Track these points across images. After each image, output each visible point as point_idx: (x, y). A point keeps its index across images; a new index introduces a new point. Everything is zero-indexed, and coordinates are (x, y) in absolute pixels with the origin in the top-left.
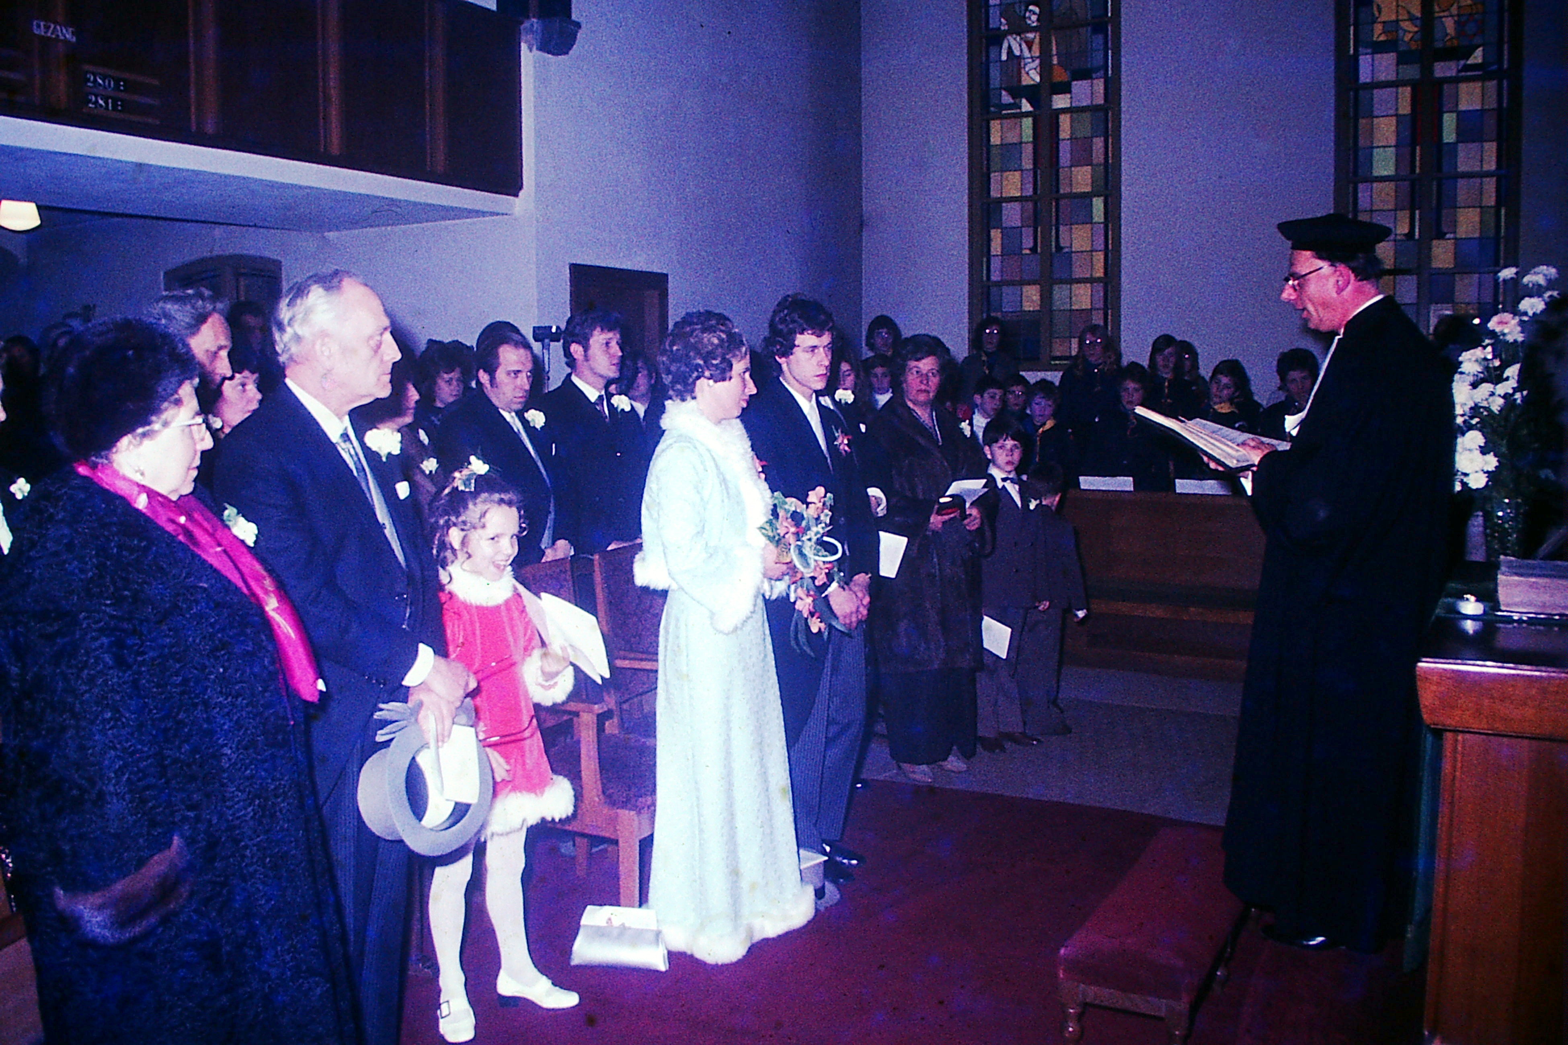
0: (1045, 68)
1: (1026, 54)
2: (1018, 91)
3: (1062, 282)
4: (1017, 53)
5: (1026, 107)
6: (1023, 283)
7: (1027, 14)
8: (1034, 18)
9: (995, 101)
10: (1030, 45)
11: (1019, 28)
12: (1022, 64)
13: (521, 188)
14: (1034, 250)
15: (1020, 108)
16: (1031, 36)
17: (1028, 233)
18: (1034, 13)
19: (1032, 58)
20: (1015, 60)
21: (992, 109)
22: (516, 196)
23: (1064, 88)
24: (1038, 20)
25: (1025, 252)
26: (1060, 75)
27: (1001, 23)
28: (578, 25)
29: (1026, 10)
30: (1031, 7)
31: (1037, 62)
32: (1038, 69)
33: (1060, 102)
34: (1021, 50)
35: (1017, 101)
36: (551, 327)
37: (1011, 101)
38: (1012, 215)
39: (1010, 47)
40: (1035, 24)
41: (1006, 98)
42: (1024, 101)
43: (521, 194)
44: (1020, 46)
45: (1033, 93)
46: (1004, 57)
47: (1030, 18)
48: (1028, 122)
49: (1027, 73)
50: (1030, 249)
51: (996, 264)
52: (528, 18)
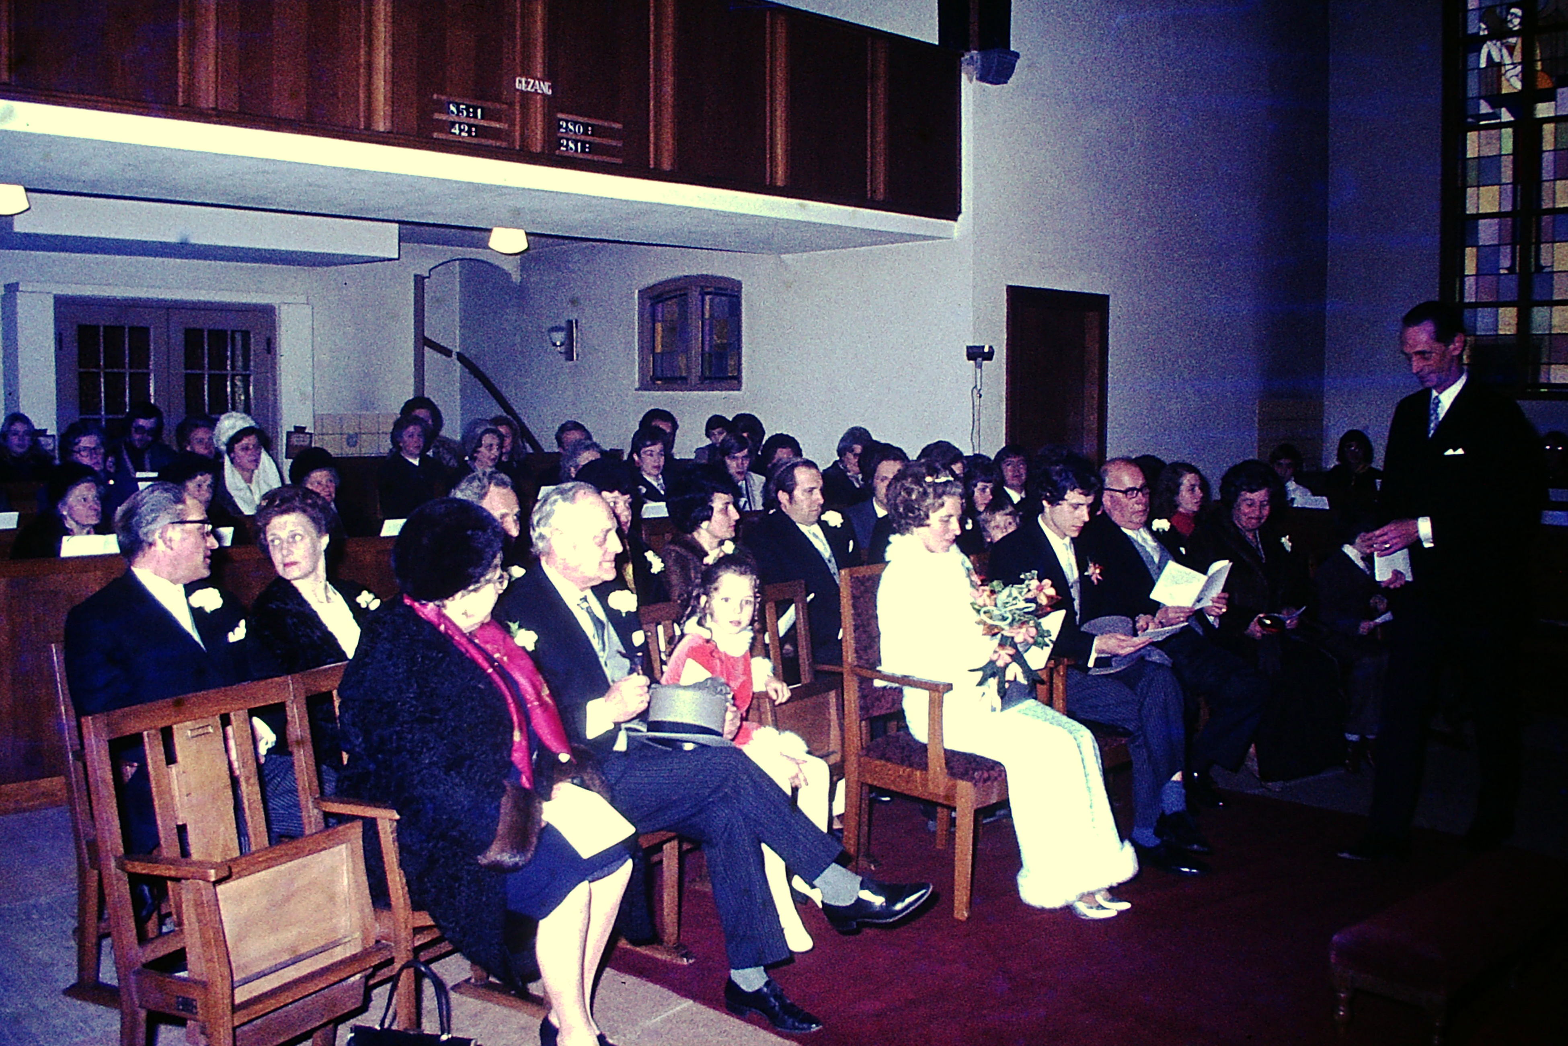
1: (1507, 60)
2: (1498, 100)
3: (1542, 304)
4: (1497, 59)
5: (1506, 116)
6: (1497, 305)
7: (1509, 17)
8: (1517, 21)
9: (1471, 112)
10: (1511, 49)
11: (1499, 33)
12: (1503, 71)
13: (960, 212)
14: (1511, 269)
15: (1500, 118)
16: (1513, 40)
17: (1505, 251)
18: (1516, 16)
19: (1512, 64)
20: (1495, 67)
21: (1470, 120)
22: (955, 220)
23: (1549, 96)
24: (1520, 24)
25: (1502, 271)
26: (1544, 82)
27: (1480, 28)
28: (1017, 55)
29: (1508, 13)
30: (1513, 10)
31: (1519, 68)
32: (1520, 76)
33: (1544, 110)
34: (1502, 56)
35: (1497, 110)
36: (983, 347)
37: (1491, 111)
38: (1487, 233)
39: (1489, 55)
40: (1516, 29)
41: (1485, 108)
42: (1503, 110)
43: (960, 218)
44: (1500, 50)
45: (1512, 101)
46: (1483, 65)
47: (1511, 21)
48: (1508, 132)
49: (1508, 80)
50: (1508, 269)
51: (1470, 282)
52: (969, 50)
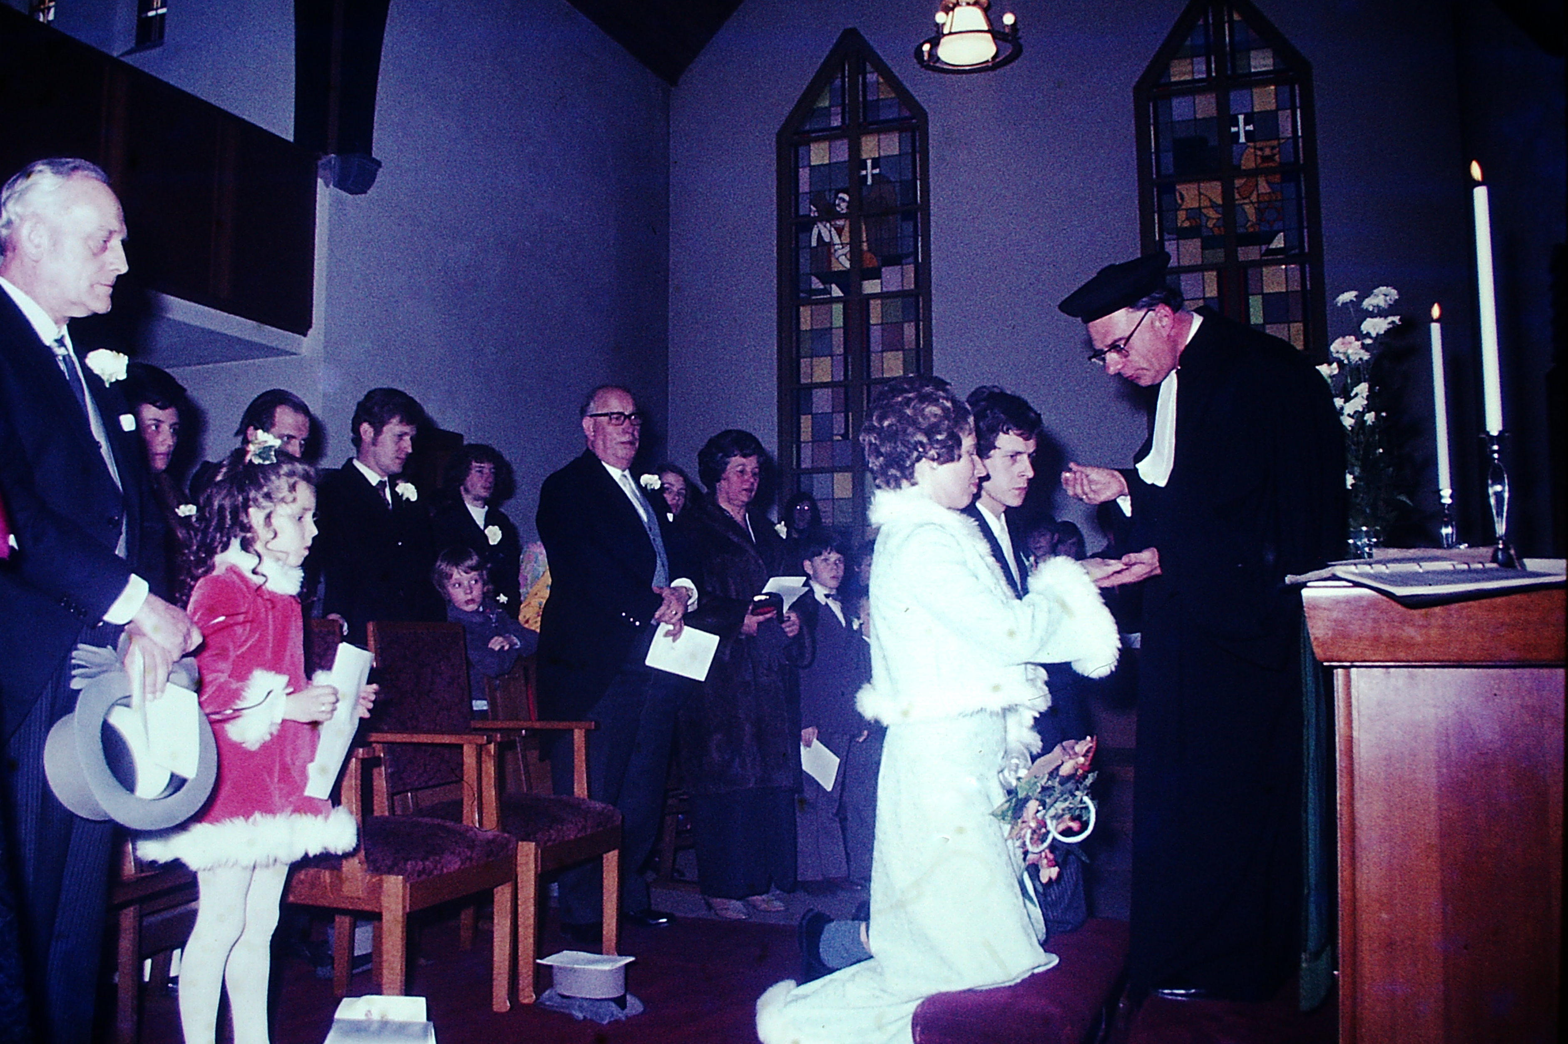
0: (855, 255)
1: (836, 240)
2: (829, 277)
4: (827, 240)
5: (836, 292)
6: (833, 470)
7: (837, 202)
8: (844, 205)
9: (802, 286)
10: (839, 231)
11: (829, 214)
12: (833, 251)
13: (310, 327)
14: (845, 436)
15: (830, 294)
16: (840, 223)
17: (840, 418)
18: (844, 200)
19: (842, 244)
20: (826, 247)
21: (802, 295)
22: (305, 335)
23: (875, 274)
24: (847, 207)
25: (836, 437)
26: (870, 261)
27: (810, 210)
28: (379, 164)
29: (836, 197)
30: (841, 195)
31: (847, 249)
32: (848, 256)
33: (871, 287)
34: (831, 238)
35: (828, 286)
37: (822, 287)
38: (822, 401)
39: (819, 233)
40: (844, 211)
41: (817, 284)
42: (833, 286)
43: (310, 332)
44: (830, 231)
45: (842, 279)
46: (814, 243)
47: (839, 205)
48: (838, 308)
49: (837, 259)
50: (841, 436)
51: (806, 450)
52: (327, 154)
